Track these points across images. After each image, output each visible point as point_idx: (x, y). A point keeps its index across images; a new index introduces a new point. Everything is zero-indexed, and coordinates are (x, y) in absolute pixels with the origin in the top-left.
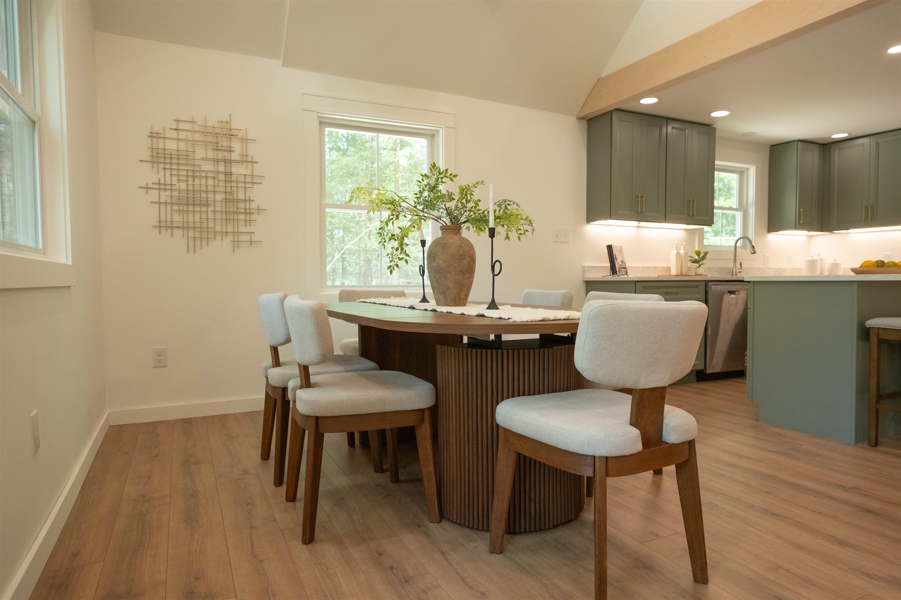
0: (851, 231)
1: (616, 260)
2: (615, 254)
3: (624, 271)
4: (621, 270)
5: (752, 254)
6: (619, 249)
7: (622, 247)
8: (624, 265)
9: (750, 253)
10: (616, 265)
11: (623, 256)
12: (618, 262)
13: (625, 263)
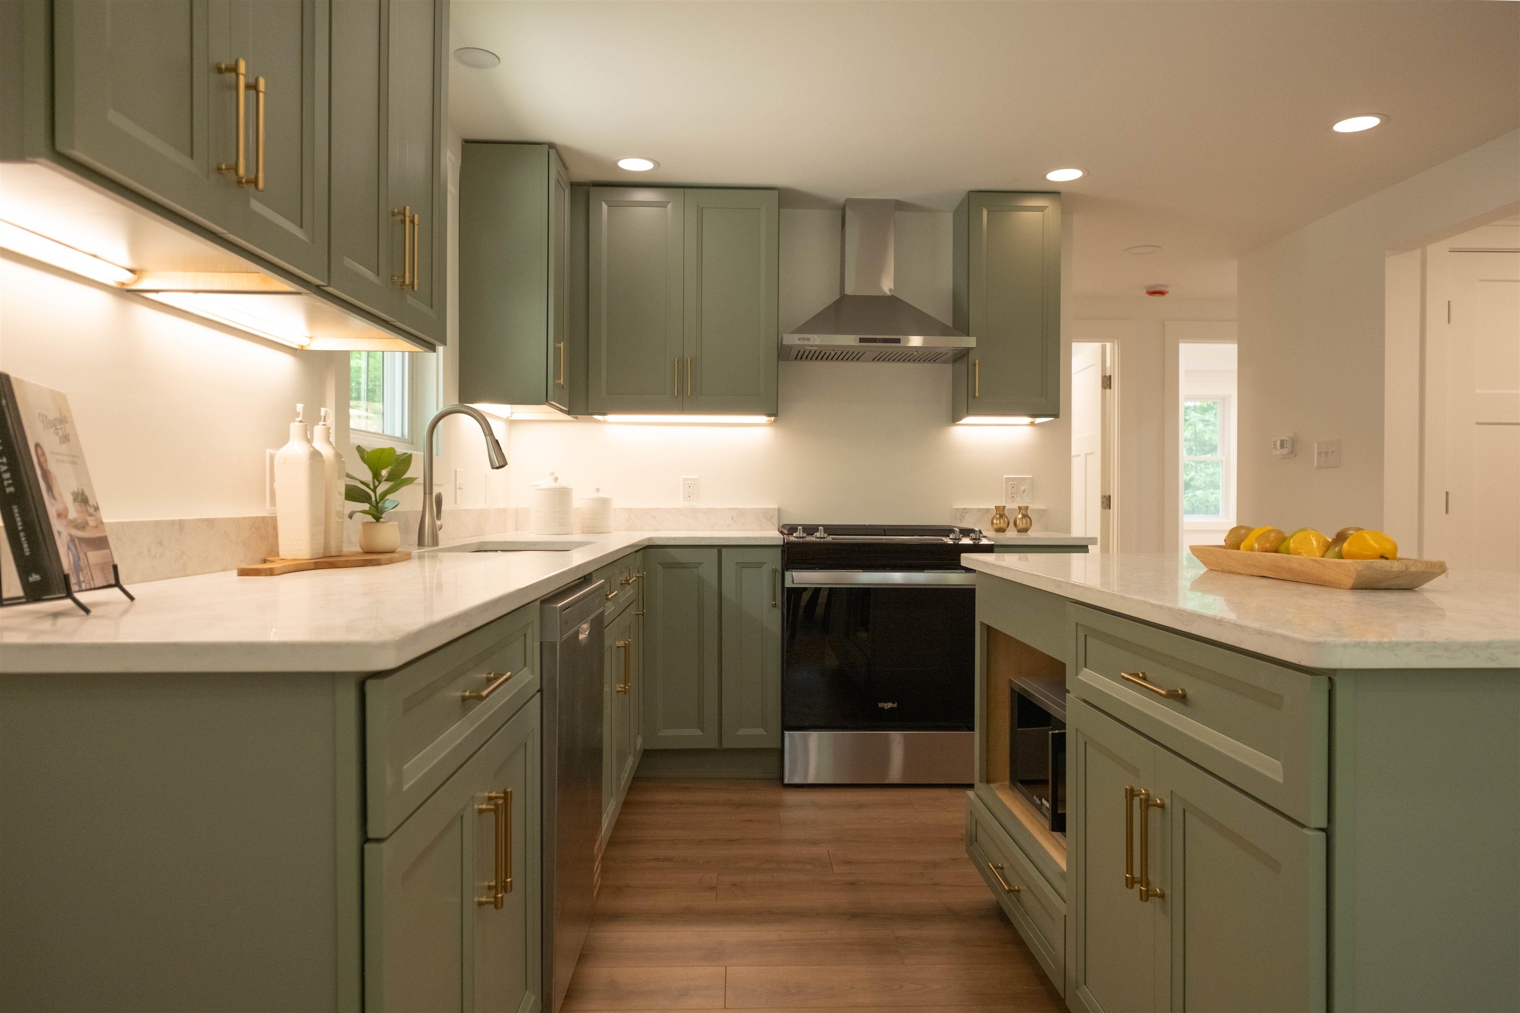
0: (610, 418)
1: (50, 489)
2: (37, 445)
3: (102, 567)
4: (83, 563)
5: (493, 468)
6: (53, 415)
7: (63, 397)
8: (91, 521)
9: (490, 467)
10: (57, 525)
11: (76, 460)
12: (60, 507)
13: (97, 509)
